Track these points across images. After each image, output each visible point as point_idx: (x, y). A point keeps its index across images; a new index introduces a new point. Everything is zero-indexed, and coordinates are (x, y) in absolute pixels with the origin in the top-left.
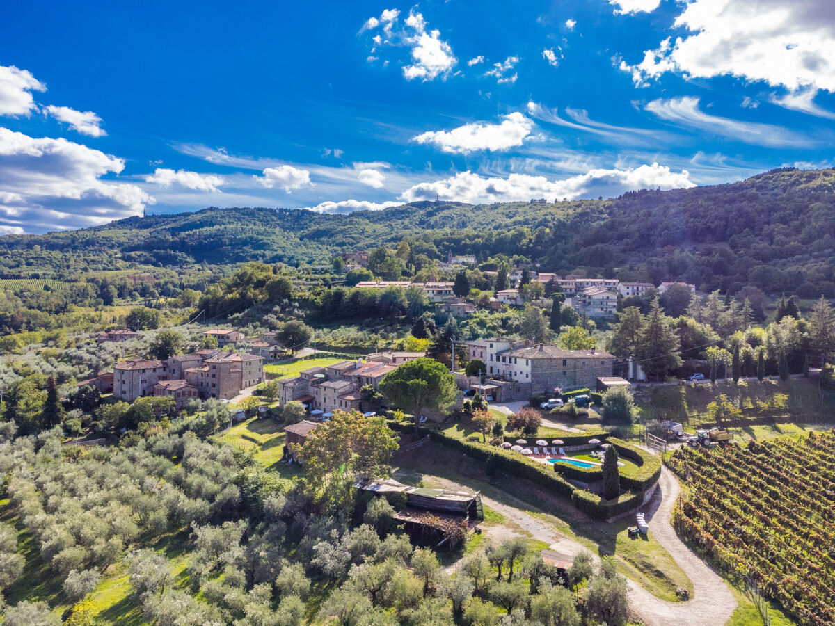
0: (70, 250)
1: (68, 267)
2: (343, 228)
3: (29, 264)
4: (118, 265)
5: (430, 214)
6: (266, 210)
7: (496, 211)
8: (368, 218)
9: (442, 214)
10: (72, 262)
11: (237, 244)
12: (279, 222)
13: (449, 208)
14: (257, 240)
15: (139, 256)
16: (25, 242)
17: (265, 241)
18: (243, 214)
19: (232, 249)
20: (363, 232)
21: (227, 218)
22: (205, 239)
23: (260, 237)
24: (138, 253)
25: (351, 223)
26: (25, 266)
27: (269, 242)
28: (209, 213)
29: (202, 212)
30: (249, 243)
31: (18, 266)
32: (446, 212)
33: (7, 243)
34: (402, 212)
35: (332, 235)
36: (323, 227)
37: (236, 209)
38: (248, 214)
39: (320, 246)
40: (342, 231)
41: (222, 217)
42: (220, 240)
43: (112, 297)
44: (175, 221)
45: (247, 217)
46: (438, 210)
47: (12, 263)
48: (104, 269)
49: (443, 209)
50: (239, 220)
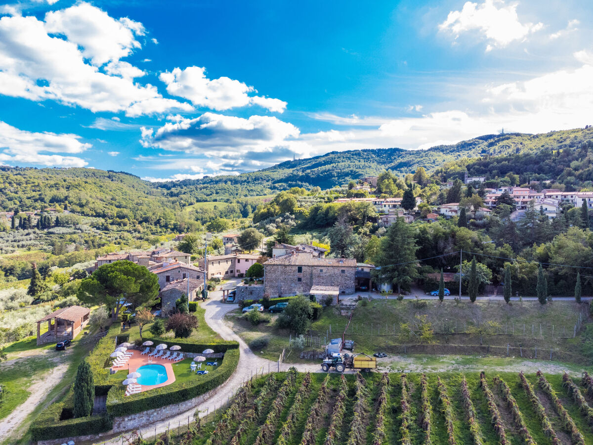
0: (246, 183)
1: (237, 194)
2: (419, 159)
3: (217, 193)
4: (265, 192)
5: (491, 145)
6: (369, 150)
7: (551, 138)
8: (443, 151)
9: (501, 144)
10: (239, 191)
11: (342, 176)
12: (377, 159)
13: (508, 139)
14: (355, 172)
15: (280, 186)
16: (224, 179)
17: (360, 173)
18: (353, 155)
19: (338, 179)
20: (434, 162)
21: (342, 158)
22: (322, 173)
23: (357, 170)
24: (280, 184)
25: (426, 155)
26: (215, 194)
27: (363, 173)
28: (331, 156)
29: (327, 155)
30: (350, 174)
31: (211, 194)
32: (505, 142)
33: (215, 181)
34: (470, 145)
35: (410, 166)
36: (405, 160)
37: (349, 152)
38: (356, 155)
39: (399, 174)
40: (418, 162)
41: (339, 157)
42: (331, 173)
43: (248, 213)
44: (310, 162)
45: (355, 156)
46: (498, 141)
47: (209, 193)
48: (257, 195)
49: (503, 140)
50: (349, 159)
